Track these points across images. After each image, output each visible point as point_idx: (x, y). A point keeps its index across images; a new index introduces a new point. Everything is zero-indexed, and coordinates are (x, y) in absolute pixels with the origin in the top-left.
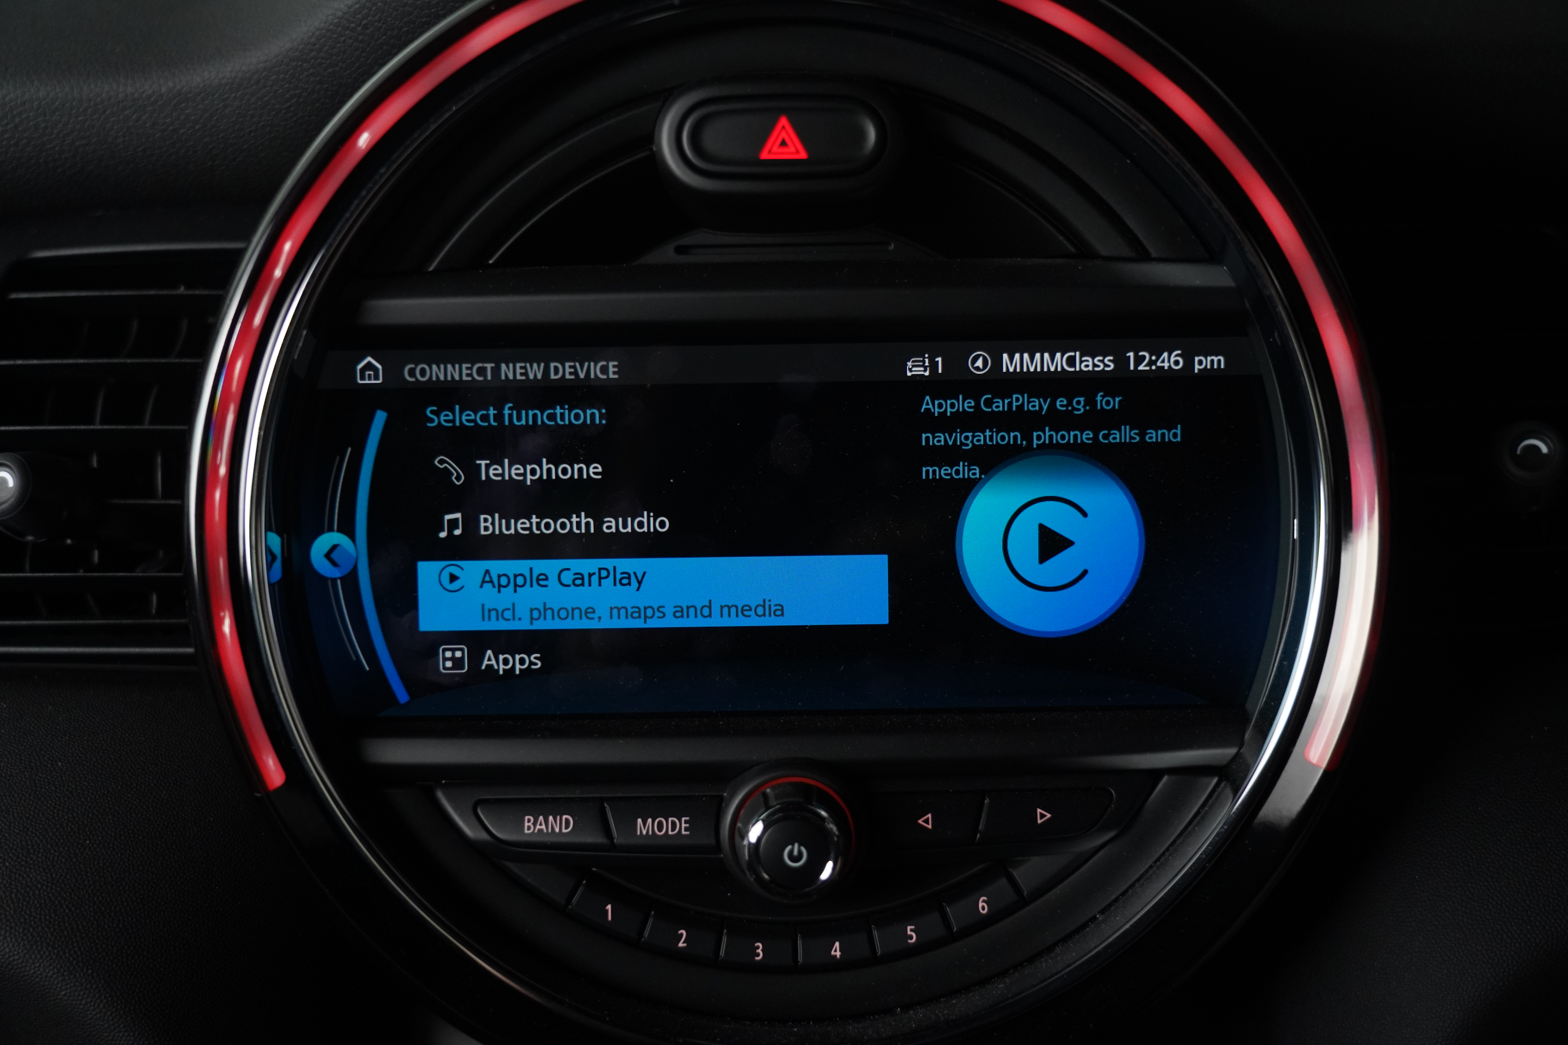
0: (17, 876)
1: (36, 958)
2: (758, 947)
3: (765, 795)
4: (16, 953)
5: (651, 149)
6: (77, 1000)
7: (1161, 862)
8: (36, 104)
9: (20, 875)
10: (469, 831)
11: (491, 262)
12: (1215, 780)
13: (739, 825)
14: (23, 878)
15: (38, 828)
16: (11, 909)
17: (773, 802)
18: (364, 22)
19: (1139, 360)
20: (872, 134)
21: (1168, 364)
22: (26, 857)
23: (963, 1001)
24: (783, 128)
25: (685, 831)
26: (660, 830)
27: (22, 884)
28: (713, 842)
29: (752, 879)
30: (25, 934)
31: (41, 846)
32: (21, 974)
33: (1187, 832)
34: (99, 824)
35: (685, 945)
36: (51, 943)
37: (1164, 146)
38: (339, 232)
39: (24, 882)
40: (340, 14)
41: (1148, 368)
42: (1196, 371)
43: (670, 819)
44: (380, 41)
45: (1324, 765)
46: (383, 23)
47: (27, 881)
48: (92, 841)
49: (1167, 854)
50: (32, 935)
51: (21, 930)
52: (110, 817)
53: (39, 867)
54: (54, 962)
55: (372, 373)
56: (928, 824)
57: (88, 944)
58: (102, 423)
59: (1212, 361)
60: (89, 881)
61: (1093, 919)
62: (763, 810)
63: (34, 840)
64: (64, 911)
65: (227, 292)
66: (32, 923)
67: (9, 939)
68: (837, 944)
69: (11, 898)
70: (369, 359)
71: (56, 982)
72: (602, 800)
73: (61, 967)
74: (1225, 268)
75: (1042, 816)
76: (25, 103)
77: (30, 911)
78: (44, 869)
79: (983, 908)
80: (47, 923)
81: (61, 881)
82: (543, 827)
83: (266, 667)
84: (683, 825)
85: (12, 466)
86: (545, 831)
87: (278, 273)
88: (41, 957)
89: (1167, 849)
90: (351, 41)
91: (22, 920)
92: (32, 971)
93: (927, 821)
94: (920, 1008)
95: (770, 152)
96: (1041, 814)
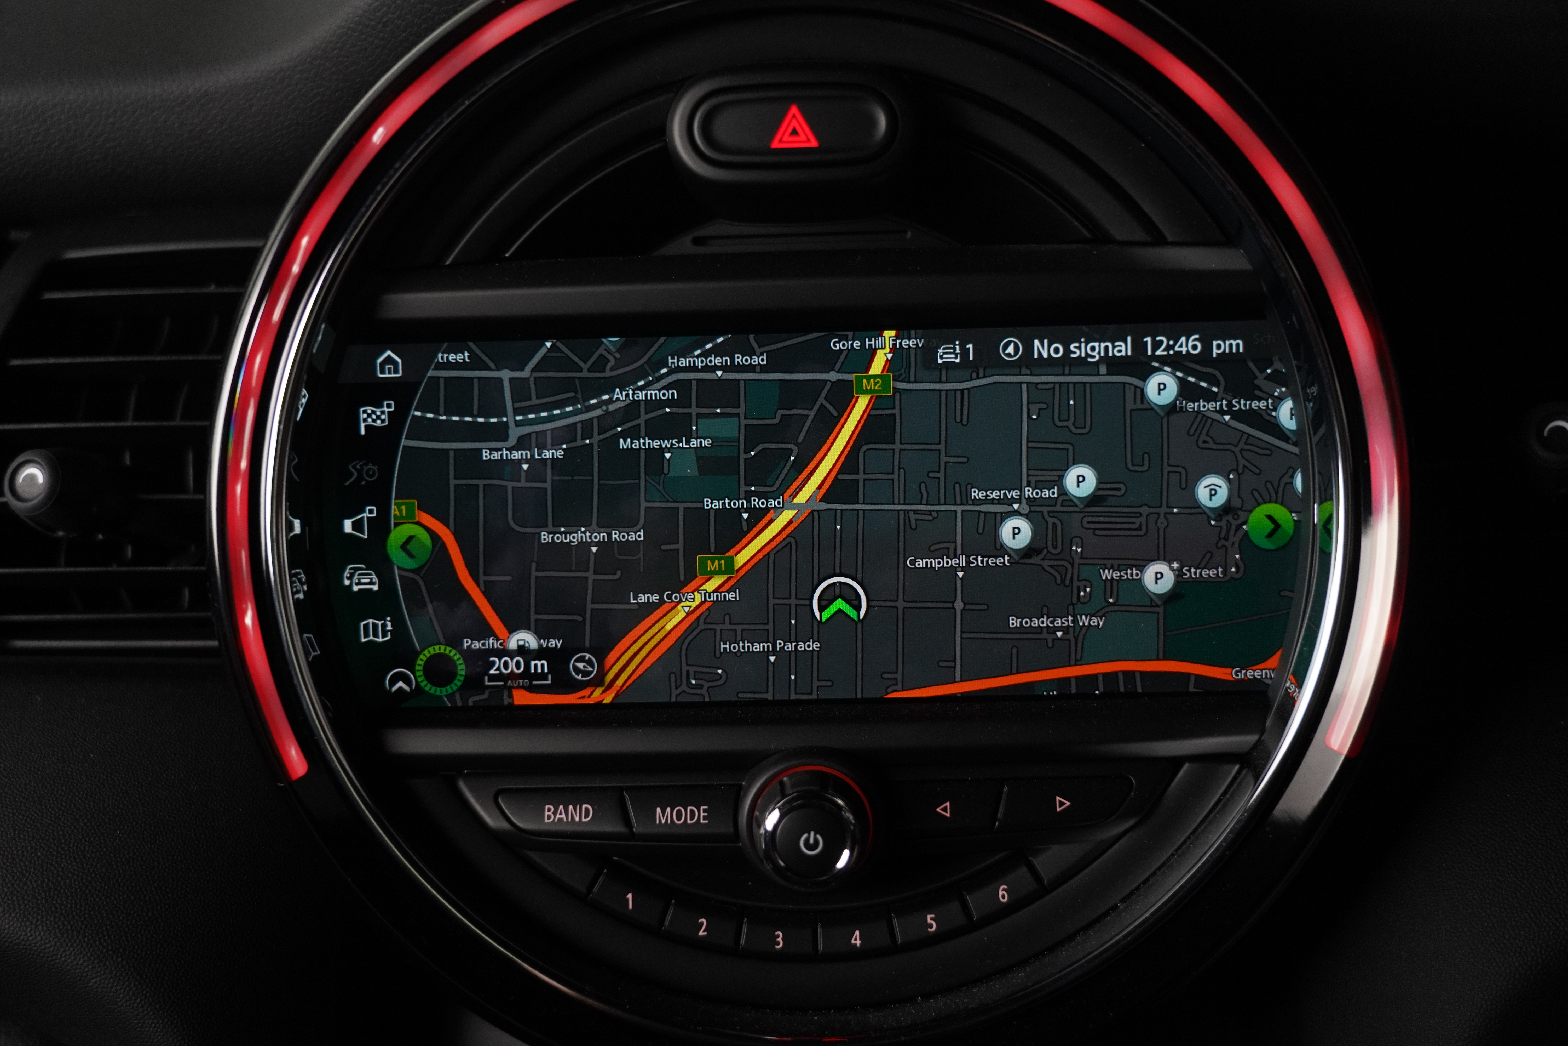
0: (49, 866)
1: (67, 946)
2: (778, 936)
3: (782, 784)
4: (47, 941)
5: (665, 141)
6: (107, 988)
7: (1182, 851)
8: (67, 106)
9: (51, 865)
10: (490, 820)
11: (507, 255)
12: (1237, 768)
13: (757, 813)
14: (55, 868)
15: (69, 819)
16: (42, 898)
17: (789, 791)
18: (384, 20)
19: (1157, 345)
20: (882, 122)
21: (1186, 349)
22: (58, 847)
23: (983, 990)
24: (794, 116)
25: (703, 820)
26: (679, 819)
27: (53, 873)
28: (732, 830)
29: (769, 867)
30: (56, 923)
31: (72, 837)
32: (53, 963)
33: (1208, 820)
34: (129, 814)
35: (705, 933)
36: (82, 931)
37: (1177, 129)
38: (356, 227)
39: (55, 872)
40: (360, 12)
41: (1165, 353)
42: (1215, 355)
43: (689, 808)
44: (400, 39)
45: (1345, 751)
46: (403, 21)
47: (58, 871)
48: (123, 832)
49: (1188, 842)
50: (63, 923)
51: (52, 919)
52: (140, 807)
53: (70, 857)
54: (85, 950)
55: (392, 366)
56: (947, 812)
57: (118, 932)
58: (135, 419)
59: (1231, 345)
60: (119, 871)
61: (1115, 907)
62: (778, 798)
63: (65, 831)
64: (95, 900)
65: (247, 288)
66: (63, 912)
67: (40, 927)
68: (857, 933)
69: (43, 887)
70: (389, 353)
71: (86, 970)
72: (621, 789)
73: (91, 955)
74: (1242, 251)
75: (1062, 803)
76: (56, 105)
77: (61, 900)
78: (75, 859)
79: (1003, 897)
80: (77, 911)
81: (91, 870)
82: (563, 816)
83: (288, 658)
84: (702, 814)
85: (42, 463)
86: (565, 820)
87: (296, 269)
88: (72, 945)
89: (1189, 837)
90: (371, 39)
91: (53, 909)
92: (63, 959)
93: (945, 809)
94: (941, 997)
95: (780, 141)
96: (1060, 802)
